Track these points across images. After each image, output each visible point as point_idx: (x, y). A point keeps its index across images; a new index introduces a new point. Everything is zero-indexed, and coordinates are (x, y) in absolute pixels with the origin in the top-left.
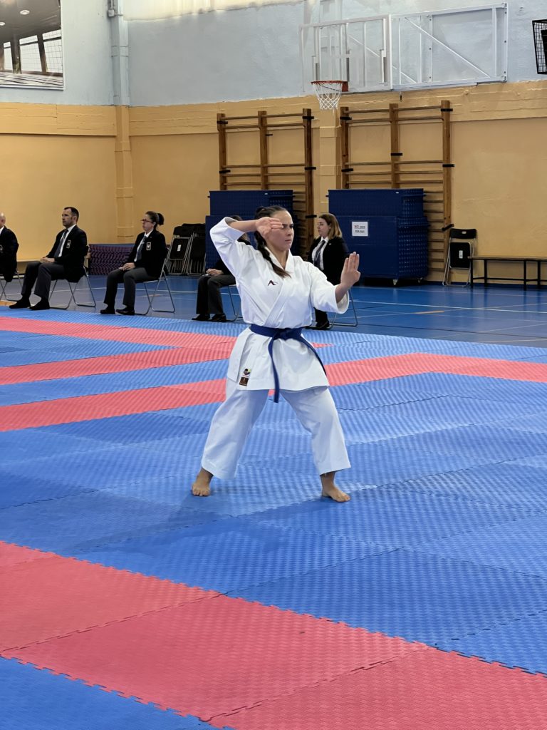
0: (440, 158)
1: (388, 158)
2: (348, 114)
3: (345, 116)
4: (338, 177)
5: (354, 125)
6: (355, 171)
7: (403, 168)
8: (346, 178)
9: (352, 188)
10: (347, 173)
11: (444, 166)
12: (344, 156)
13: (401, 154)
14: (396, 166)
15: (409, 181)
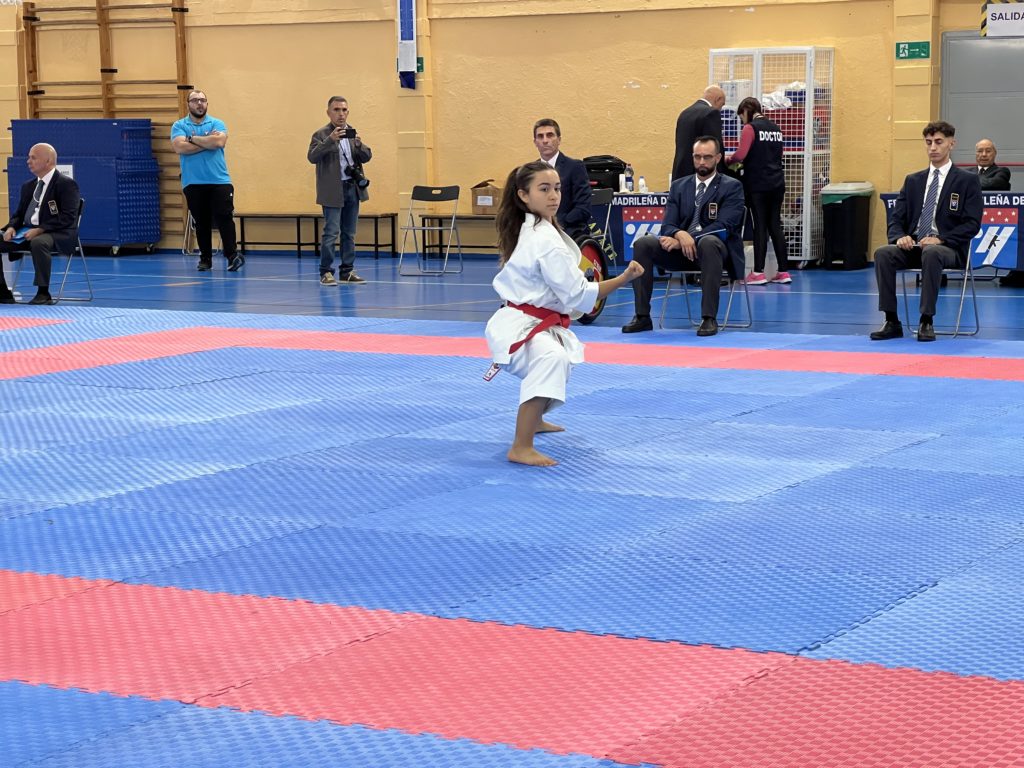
0: (174, 77)
1: (98, 76)
2: (34, 13)
3: (29, 15)
4: (22, 103)
5: (43, 28)
6: (46, 94)
7: (118, 91)
8: (35, 103)
9: (44, 117)
10: (35, 97)
11: (179, 88)
12: (31, 72)
13: (115, 71)
14: (108, 88)
15: (128, 107)
